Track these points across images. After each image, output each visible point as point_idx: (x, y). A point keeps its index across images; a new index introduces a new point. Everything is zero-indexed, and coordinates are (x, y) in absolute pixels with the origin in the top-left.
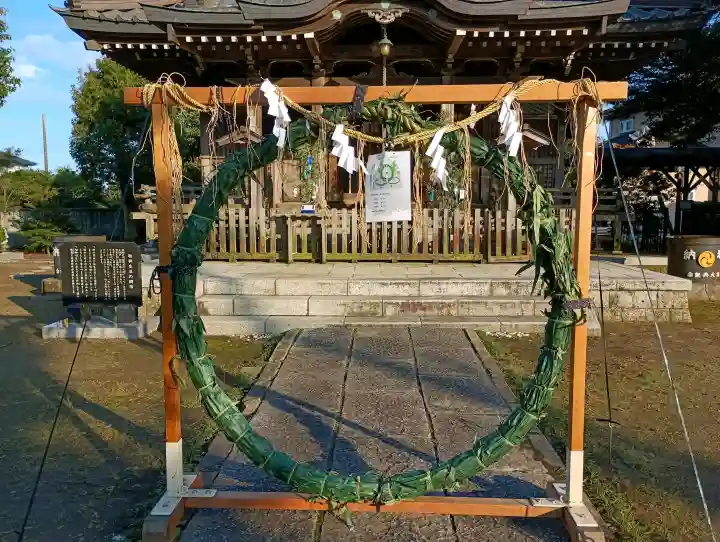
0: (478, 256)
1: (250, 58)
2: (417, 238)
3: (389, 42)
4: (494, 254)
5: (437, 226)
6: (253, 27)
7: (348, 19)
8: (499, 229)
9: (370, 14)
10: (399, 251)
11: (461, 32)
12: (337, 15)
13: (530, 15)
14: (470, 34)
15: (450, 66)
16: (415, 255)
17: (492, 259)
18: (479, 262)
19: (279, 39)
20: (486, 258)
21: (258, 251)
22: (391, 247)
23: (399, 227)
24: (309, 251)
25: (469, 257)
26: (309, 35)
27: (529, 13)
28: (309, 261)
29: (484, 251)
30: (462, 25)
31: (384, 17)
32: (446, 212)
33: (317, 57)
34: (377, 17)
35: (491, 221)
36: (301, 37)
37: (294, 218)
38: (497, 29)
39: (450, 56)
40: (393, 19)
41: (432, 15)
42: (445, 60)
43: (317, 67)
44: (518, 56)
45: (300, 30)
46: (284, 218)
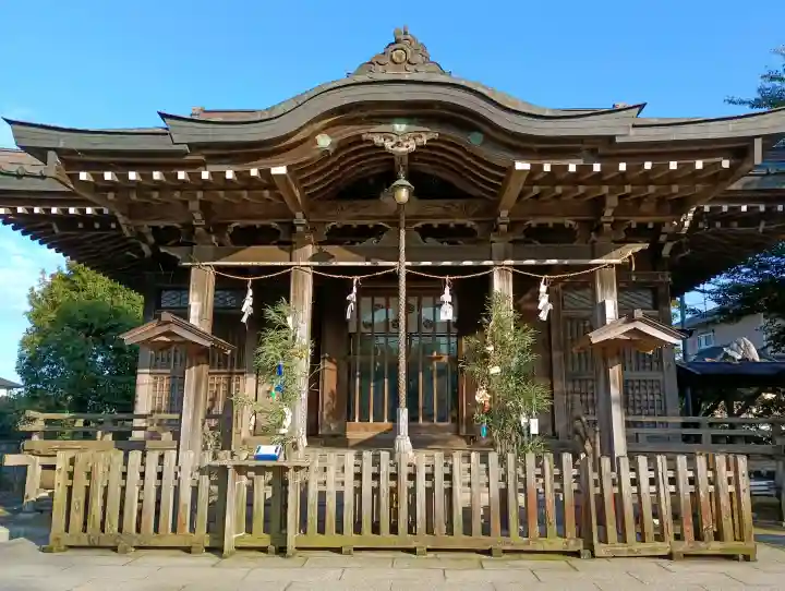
0: (575, 544)
1: (198, 216)
2: (461, 498)
3: (407, 183)
4: (604, 540)
5: (496, 486)
6: (188, 158)
7: (341, 146)
8: (609, 491)
9: (378, 140)
10: (430, 530)
11: (522, 166)
12: (324, 141)
13: (635, 136)
14: (537, 169)
15: (504, 227)
16: (459, 539)
17: (600, 549)
18: (577, 554)
19: (230, 175)
20: (590, 547)
21: (174, 530)
22: (414, 522)
23: (429, 484)
24: (266, 530)
25: (558, 544)
26: (280, 170)
27: (633, 132)
28: (264, 550)
29: (584, 532)
30: (524, 153)
31: (398, 144)
32: (511, 457)
33: (299, 215)
34: (388, 145)
35: (593, 476)
36: (265, 173)
37: (240, 469)
38: (581, 162)
39: (504, 214)
40: (413, 147)
41: (475, 140)
42: (495, 220)
43: (299, 229)
44: (608, 212)
45: (263, 163)
46: (224, 469)
